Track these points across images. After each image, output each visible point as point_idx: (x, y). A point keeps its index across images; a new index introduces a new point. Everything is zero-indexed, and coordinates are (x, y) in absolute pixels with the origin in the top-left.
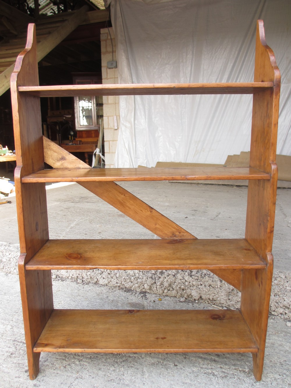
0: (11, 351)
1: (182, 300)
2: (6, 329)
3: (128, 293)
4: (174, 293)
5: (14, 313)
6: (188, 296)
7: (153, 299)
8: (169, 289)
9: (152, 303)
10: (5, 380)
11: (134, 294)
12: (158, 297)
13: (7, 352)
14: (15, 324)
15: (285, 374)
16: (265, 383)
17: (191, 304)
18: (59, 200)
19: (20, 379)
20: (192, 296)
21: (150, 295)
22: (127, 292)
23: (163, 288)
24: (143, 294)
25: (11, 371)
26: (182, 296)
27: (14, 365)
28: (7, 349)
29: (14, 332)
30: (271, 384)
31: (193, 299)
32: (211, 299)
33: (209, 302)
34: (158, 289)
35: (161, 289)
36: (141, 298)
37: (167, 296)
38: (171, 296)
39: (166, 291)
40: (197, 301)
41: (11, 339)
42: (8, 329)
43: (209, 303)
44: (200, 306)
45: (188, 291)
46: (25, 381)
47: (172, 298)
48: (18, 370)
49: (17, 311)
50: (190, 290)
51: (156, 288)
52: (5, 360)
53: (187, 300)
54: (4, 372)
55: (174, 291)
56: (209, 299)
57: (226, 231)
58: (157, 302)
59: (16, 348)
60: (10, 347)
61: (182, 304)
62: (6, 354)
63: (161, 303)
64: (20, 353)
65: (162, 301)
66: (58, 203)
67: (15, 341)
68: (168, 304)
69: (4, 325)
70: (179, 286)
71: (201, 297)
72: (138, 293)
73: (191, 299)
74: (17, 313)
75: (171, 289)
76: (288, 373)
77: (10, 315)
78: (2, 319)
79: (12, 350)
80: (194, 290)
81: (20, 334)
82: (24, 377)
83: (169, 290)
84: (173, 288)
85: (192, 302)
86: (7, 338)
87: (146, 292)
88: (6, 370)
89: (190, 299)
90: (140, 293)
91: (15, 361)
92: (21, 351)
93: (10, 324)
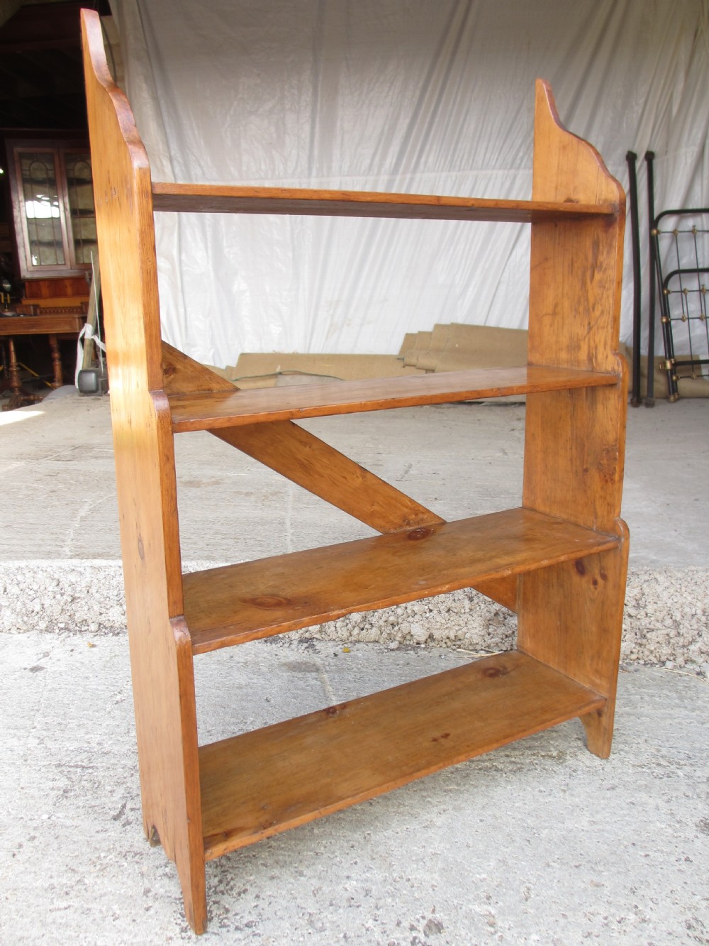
0: (62, 786)
1: (393, 645)
2: (29, 746)
3: (274, 645)
4: (374, 633)
5: (32, 713)
6: (404, 638)
7: (331, 651)
8: (362, 626)
9: (333, 659)
10: (75, 840)
11: (287, 645)
12: (341, 646)
13: (53, 789)
14: (45, 733)
15: (622, 750)
16: (592, 770)
17: (412, 652)
18: (20, 457)
19: (109, 834)
20: (412, 636)
21: (322, 644)
22: (271, 643)
23: (350, 626)
24: (307, 642)
25: (80, 822)
26: (391, 638)
27: (81, 811)
28: (51, 784)
29: (50, 749)
30: (603, 769)
31: (415, 641)
32: (453, 638)
33: (449, 644)
34: (338, 629)
35: (344, 629)
36: (306, 652)
37: (359, 641)
38: (368, 640)
39: (356, 631)
40: (423, 646)
41: (49, 764)
42: (34, 745)
43: (447, 647)
44: (431, 654)
45: (405, 627)
46: (122, 835)
47: (370, 645)
48: (95, 819)
49: (36, 708)
50: (408, 624)
51: (334, 628)
52: (57, 805)
53: (402, 646)
54: (67, 827)
55: (374, 629)
56: (448, 638)
57: (437, 502)
58: (341, 656)
59: (69, 779)
60: (54, 780)
61: (393, 654)
62: (53, 794)
63: (351, 657)
64: (84, 787)
65: (352, 653)
66: (22, 463)
67: (59, 765)
68: (366, 657)
69: (19, 740)
70: (384, 619)
71: (431, 637)
72: (295, 643)
73: (411, 643)
74: (38, 711)
75: (368, 626)
76: (626, 749)
77: (24, 717)
78: (9, 728)
79: (63, 783)
80: (417, 622)
81: (66, 751)
82: (115, 828)
83: (362, 629)
84: (371, 624)
85: (413, 648)
86: (39, 763)
87: (312, 639)
88: (69, 823)
89: (408, 642)
90: (301, 641)
91: (81, 804)
92: (83, 783)
93: (31, 734)
